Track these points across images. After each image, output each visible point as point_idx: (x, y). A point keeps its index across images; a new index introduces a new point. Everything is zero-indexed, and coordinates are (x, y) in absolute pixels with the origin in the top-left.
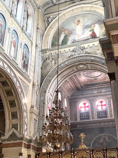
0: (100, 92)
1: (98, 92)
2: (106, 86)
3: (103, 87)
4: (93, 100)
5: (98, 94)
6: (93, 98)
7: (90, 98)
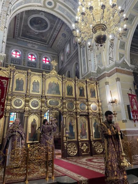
0: (34, 47)
1: (32, 46)
2: (39, 44)
3: (36, 43)
4: (26, 51)
5: (31, 48)
6: (27, 49)
7: (24, 48)
